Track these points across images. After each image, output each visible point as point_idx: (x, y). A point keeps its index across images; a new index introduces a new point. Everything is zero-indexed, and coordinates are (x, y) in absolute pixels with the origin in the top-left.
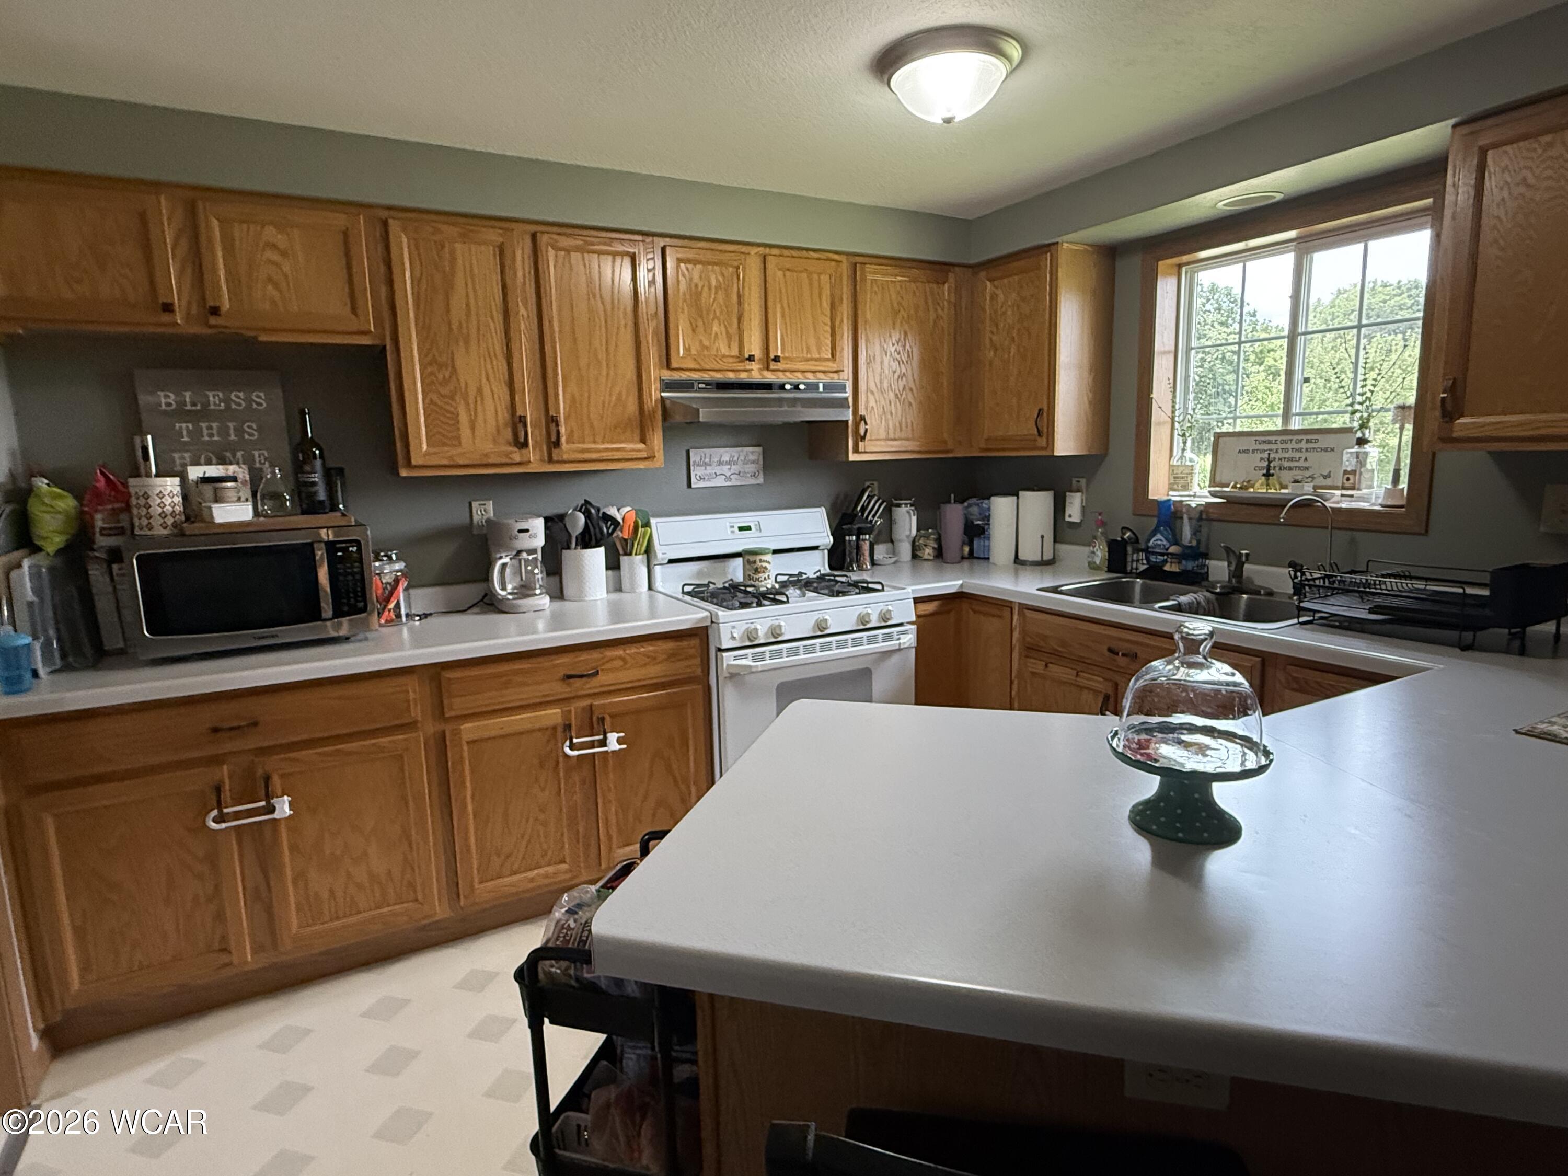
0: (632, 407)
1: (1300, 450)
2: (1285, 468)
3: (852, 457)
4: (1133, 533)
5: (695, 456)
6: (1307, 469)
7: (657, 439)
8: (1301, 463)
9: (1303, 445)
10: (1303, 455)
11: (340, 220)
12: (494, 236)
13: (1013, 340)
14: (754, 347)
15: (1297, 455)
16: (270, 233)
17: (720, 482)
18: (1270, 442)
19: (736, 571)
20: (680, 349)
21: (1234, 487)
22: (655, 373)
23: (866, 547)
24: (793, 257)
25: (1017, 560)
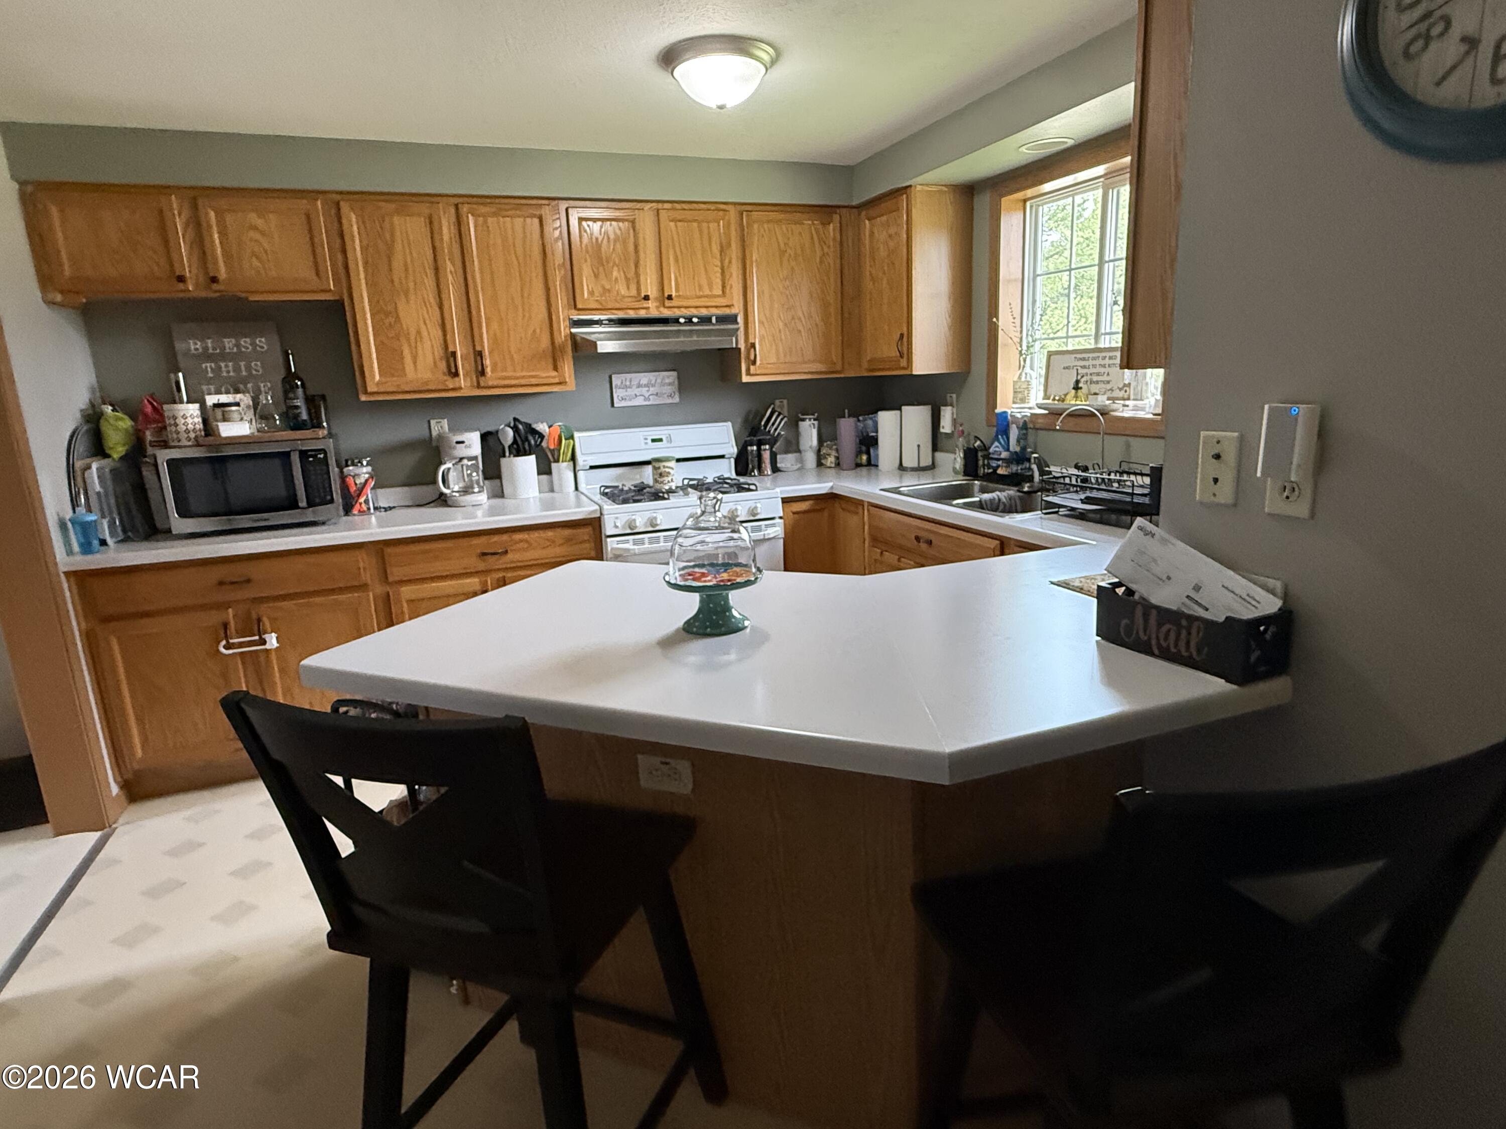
0: (545, 342)
1: (1104, 366)
2: (1094, 382)
3: (745, 379)
4: (981, 441)
5: (616, 380)
6: (1108, 382)
7: (568, 368)
8: (1105, 378)
9: (1107, 361)
10: (1106, 370)
11: (303, 204)
12: (425, 209)
13: (884, 273)
14: (650, 287)
15: (1102, 370)
16: (253, 218)
17: (639, 402)
18: (1084, 359)
19: (647, 475)
20: (584, 293)
21: (1054, 399)
22: (563, 313)
23: (766, 456)
24: (685, 209)
25: (901, 467)
